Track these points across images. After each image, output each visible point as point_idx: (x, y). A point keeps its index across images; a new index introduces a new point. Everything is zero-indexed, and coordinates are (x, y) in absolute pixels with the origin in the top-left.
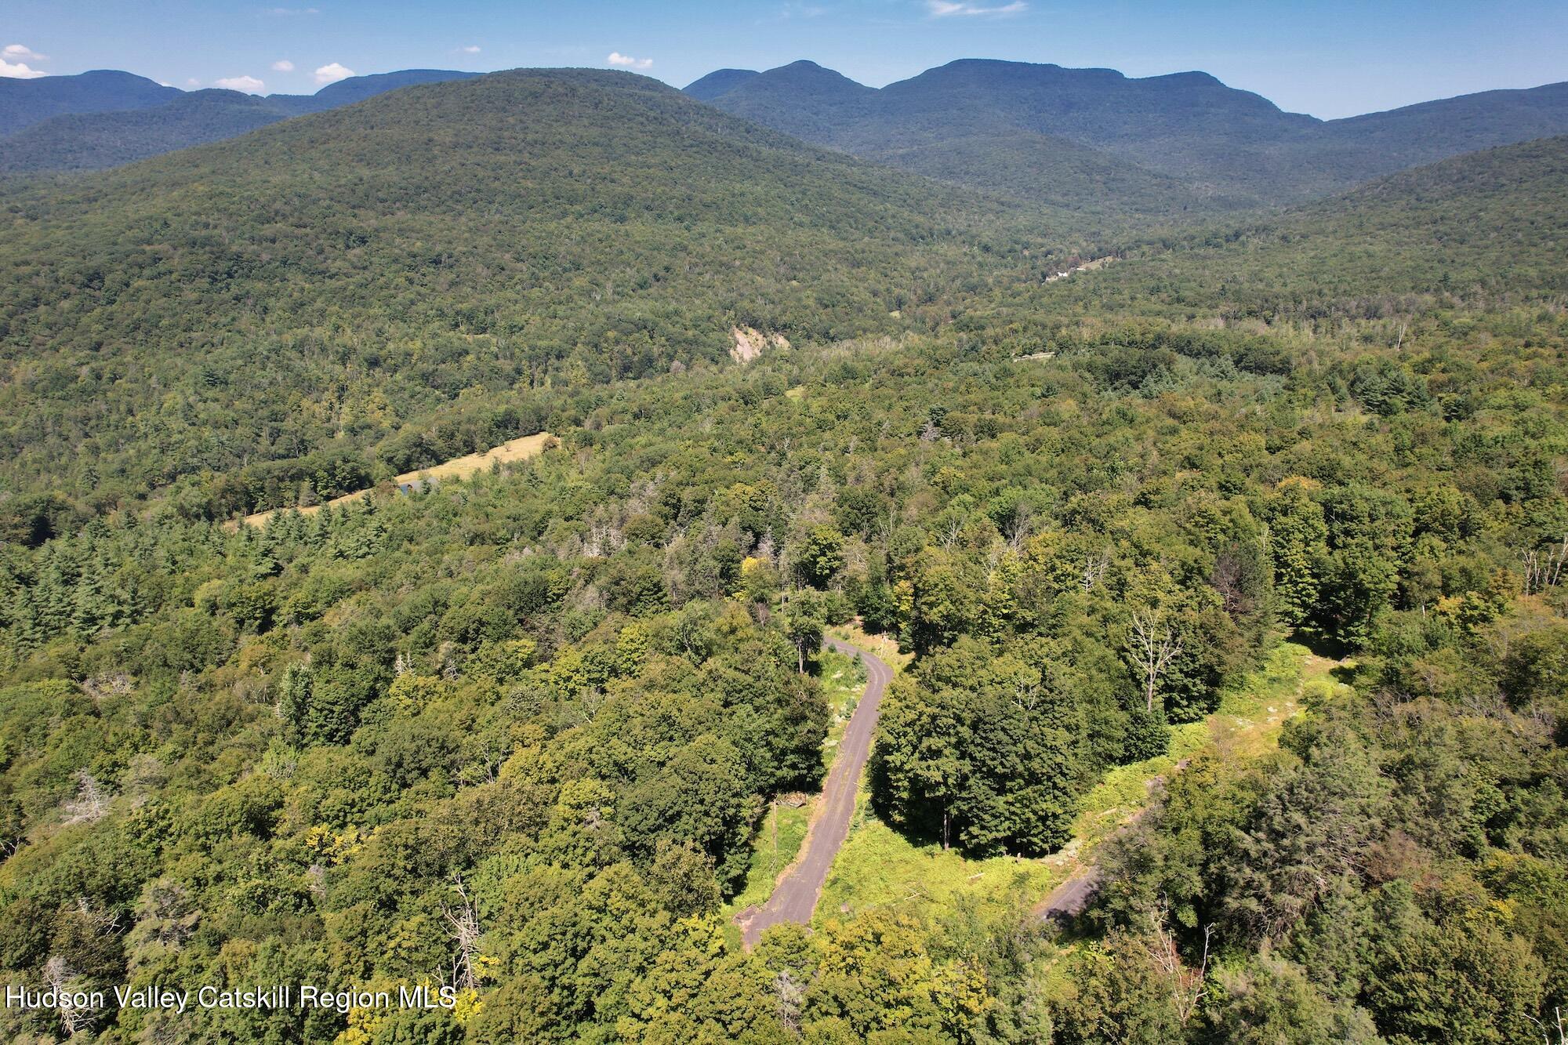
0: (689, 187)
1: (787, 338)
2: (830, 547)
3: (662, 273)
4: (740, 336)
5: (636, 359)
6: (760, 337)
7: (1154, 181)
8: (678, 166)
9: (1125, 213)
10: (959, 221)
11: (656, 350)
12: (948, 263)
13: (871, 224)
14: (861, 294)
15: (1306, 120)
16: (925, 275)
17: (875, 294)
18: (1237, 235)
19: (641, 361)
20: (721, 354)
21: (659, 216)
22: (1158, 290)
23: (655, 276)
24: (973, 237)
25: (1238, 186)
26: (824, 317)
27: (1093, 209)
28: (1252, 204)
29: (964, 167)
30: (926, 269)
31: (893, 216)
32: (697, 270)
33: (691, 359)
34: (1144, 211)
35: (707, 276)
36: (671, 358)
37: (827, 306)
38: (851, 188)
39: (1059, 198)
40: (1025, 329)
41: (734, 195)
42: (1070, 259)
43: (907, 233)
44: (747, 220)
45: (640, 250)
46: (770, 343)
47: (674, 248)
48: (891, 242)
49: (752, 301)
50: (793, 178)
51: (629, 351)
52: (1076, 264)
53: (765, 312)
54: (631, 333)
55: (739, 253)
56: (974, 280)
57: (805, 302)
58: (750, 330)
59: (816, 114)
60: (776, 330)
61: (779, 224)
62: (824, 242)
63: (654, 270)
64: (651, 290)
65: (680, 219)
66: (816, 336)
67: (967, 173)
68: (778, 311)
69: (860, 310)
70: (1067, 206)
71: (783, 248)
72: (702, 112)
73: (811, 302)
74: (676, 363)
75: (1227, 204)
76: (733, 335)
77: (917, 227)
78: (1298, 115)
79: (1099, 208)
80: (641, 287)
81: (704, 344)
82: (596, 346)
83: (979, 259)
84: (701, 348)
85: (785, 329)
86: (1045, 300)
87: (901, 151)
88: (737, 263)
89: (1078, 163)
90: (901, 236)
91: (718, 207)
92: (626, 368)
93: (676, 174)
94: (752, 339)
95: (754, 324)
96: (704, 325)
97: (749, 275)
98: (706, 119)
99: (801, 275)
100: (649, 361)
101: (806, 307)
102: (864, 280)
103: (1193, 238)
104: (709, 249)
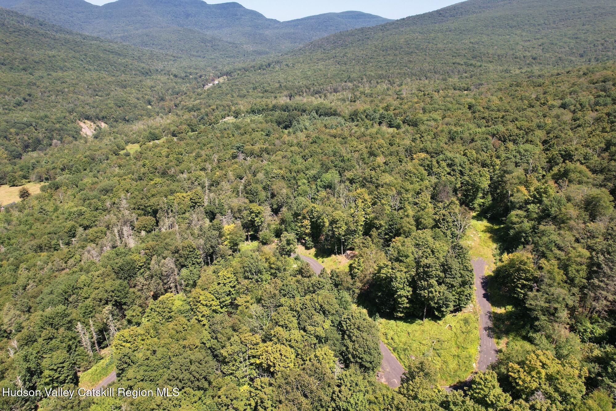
0: (22, 53)
1: (106, 123)
2: (259, 213)
3: (27, 97)
4: (82, 124)
5: (30, 141)
6: (92, 124)
7: (230, 45)
8: (11, 42)
9: (223, 58)
10: (160, 66)
11: (41, 136)
12: (163, 83)
13: (123, 68)
14: (133, 100)
15: (275, 21)
16: (156, 89)
17: (138, 99)
18: (269, 65)
19: (34, 142)
20: (76, 135)
21: (12, 68)
22: (256, 88)
23: (24, 99)
24: (168, 72)
25: (260, 46)
26: (121, 112)
27: (211, 57)
28: (267, 53)
29: (152, 42)
30: (155, 87)
31: (131, 65)
32: (46, 95)
33: (62, 138)
34: (230, 57)
35: (53, 97)
36: (51, 139)
37: (120, 107)
38: (107, 53)
39: (195, 53)
40: (217, 108)
41: (49, 57)
42: (211, 78)
43: (141, 72)
44: (61, 69)
45: (9, 86)
46: (98, 126)
47: (28, 84)
48: (134, 76)
49: (83, 108)
50: (77, 48)
51: (26, 138)
52: (213, 80)
53: (91, 112)
54: (24, 129)
55: (64, 85)
56: (177, 90)
57: (110, 106)
58: (86, 121)
59: (72, 17)
60: (99, 120)
61: (79, 70)
62: (105, 77)
63: (22, 95)
64: (25, 106)
65: (24, 69)
66: (120, 120)
67: (153, 44)
68: (98, 110)
69: (135, 107)
70: (200, 56)
71: (86, 82)
72: (11, 14)
73: (112, 105)
74: (55, 141)
75: (260, 53)
76: (78, 124)
77: (143, 68)
78: (272, 20)
79: (213, 57)
80: (19, 105)
81: (67, 130)
82: (5, 137)
83: (174, 80)
84: (66, 132)
85: (103, 119)
86: (213, 95)
87: (119, 35)
88: (66, 90)
89: (199, 39)
90: (138, 73)
91: (44, 63)
92: (27, 146)
93: (11, 46)
94: (89, 125)
95: (88, 118)
96: (64, 121)
97: (75, 96)
98: (15, 18)
99: (100, 94)
100: (38, 142)
101: (111, 108)
102: (131, 93)
103: (254, 67)
104: (48, 84)
